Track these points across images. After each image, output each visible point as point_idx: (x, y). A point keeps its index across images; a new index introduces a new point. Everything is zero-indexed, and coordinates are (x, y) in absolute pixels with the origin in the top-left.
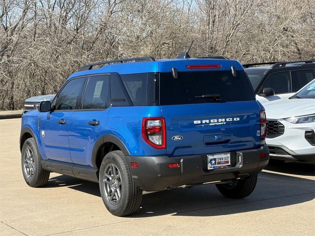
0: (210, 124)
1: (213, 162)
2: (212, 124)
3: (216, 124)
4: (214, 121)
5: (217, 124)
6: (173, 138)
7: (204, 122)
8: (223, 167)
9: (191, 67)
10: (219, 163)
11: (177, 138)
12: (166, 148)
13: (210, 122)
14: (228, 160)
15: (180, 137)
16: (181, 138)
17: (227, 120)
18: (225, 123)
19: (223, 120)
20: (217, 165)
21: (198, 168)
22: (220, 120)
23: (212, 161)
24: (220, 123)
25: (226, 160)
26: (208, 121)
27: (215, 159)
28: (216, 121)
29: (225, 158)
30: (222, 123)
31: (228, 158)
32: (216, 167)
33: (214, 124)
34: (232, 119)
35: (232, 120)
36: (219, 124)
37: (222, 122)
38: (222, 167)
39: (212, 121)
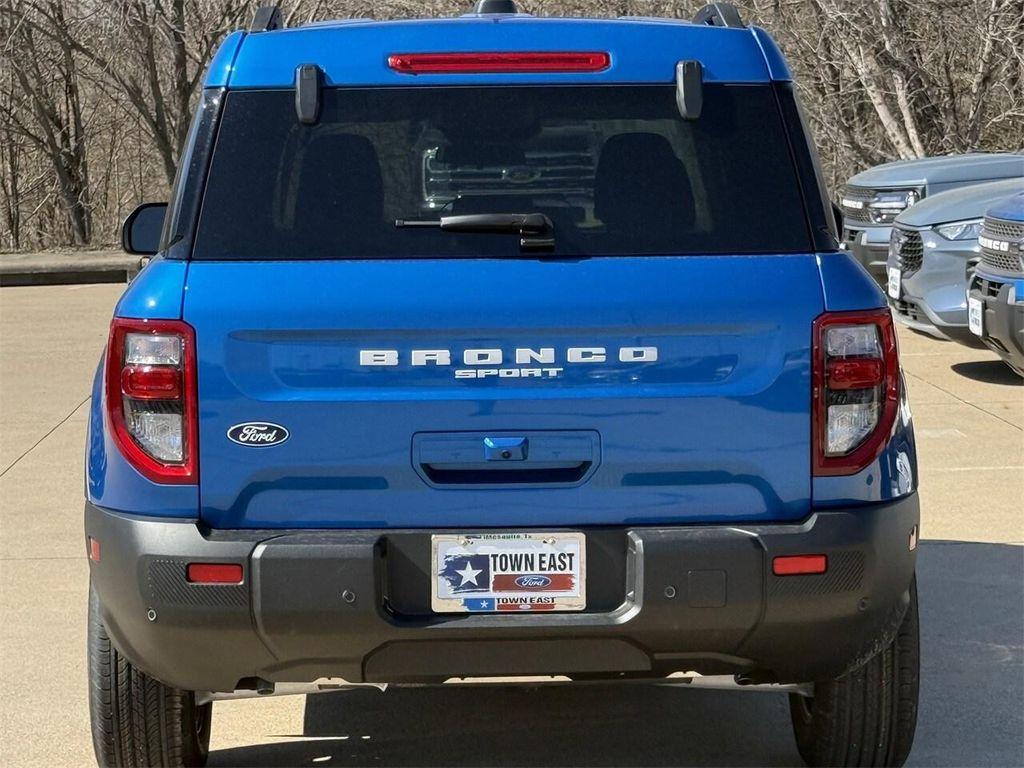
0: (459, 373)
1: (469, 574)
2: (471, 373)
3: (494, 372)
4: (485, 357)
5: (503, 373)
6: (236, 433)
7: (419, 357)
8: (533, 606)
9: (414, 62)
10: (503, 583)
11: (253, 432)
12: (197, 478)
13: (458, 362)
14: (567, 571)
15: (270, 430)
16: (280, 434)
17: (574, 355)
18: (553, 372)
19: (547, 355)
20: (491, 594)
21: (349, 596)
22: (523, 355)
23: (464, 568)
24: (525, 372)
25: (552, 571)
26: (442, 357)
27: (480, 562)
28: (495, 355)
29: (546, 559)
30: (537, 372)
31: (567, 561)
32: (484, 604)
33: (482, 373)
34: (602, 350)
35: (602, 359)
36: (515, 373)
37: (534, 363)
38: (525, 607)
39: (470, 356)
